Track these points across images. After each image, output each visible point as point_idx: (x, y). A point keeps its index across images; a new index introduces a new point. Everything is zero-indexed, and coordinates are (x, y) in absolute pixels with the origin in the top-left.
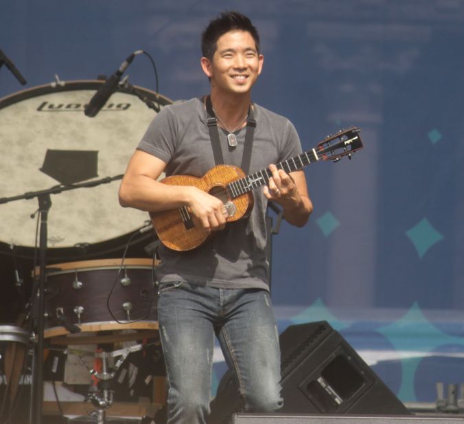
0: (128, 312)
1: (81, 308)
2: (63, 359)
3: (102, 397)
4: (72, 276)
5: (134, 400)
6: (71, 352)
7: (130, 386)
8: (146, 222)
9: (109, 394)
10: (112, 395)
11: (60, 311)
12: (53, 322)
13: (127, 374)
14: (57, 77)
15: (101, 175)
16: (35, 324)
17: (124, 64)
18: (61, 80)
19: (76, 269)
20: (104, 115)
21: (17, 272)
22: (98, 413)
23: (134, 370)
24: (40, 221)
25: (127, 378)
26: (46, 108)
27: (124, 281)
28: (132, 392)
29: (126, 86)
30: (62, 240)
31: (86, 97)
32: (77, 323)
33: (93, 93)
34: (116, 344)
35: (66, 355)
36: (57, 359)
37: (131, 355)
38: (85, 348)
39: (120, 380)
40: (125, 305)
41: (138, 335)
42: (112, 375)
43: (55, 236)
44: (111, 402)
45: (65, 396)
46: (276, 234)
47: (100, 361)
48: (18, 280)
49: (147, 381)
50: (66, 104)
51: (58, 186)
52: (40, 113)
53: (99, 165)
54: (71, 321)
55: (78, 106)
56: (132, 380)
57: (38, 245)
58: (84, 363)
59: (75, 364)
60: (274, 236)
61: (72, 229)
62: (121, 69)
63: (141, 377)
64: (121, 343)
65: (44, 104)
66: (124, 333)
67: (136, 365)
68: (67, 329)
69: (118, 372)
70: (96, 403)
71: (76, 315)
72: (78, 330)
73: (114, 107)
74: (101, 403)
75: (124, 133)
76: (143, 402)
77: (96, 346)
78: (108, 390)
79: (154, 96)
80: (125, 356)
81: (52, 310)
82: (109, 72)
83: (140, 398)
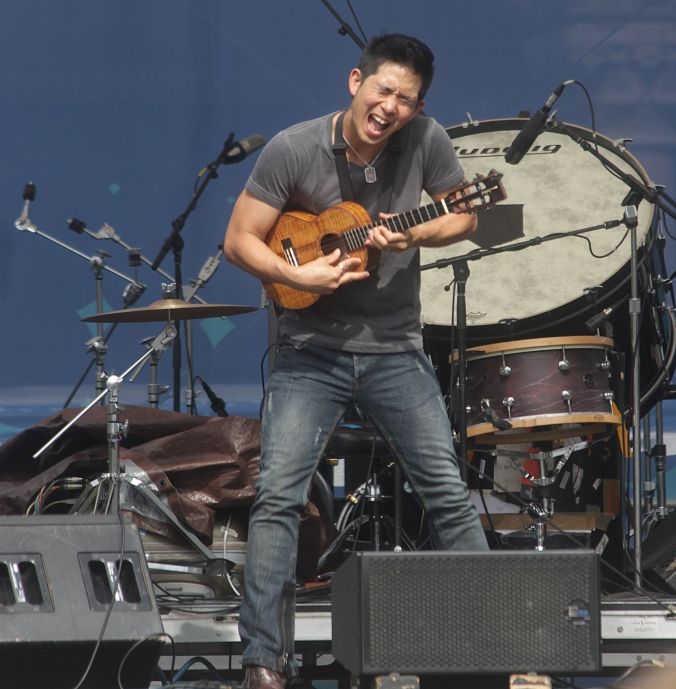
0: (569, 402)
1: (511, 399)
2: (491, 462)
3: (541, 507)
4: (497, 360)
5: (582, 509)
6: (502, 453)
7: (575, 492)
8: (585, 290)
9: (549, 503)
10: (553, 504)
11: (485, 403)
12: (478, 418)
13: (571, 476)
14: (469, 116)
15: (528, 236)
16: (455, 420)
17: (552, 97)
18: (474, 119)
19: (503, 351)
20: (529, 160)
22: (537, 526)
23: (578, 473)
24: (456, 295)
25: (571, 483)
26: (457, 154)
27: (562, 363)
28: (577, 500)
29: (555, 124)
30: (483, 315)
31: (507, 138)
32: (507, 417)
33: (514, 134)
34: (556, 442)
35: (495, 458)
36: (483, 462)
37: (574, 454)
38: (517, 448)
39: (563, 486)
40: (565, 393)
41: (583, 430)
42: (553, 480)
43: (475, 311)
44: (552, 513)
45: (496, 506)
47: (537, 462)
49: (596, 486)
50: (481, 149)
55: (496, 150)
56: (577, 485)
57: (455, 323)
58: (518, 465)
59: (506, 468)
61: (495, 302)
62: (548, 103)
63: (587, 481)
64: (562, 440)
65: (455, 149)
66: (565, 427)
67: (580, 466)
68: (495, 425)
69: (560, 476)
70: (534, 515)
71: (505, 407)
72: (509, 426)
73: (540, 150)
74: (540, 514)
75: (554, 181)
76: (593, 511)
77: (531, 445)
78: (548, 498)
79: (591, 134)
80: (567, 456)
81: (475, 402)
82: (534, 109)
83: (588, 507)
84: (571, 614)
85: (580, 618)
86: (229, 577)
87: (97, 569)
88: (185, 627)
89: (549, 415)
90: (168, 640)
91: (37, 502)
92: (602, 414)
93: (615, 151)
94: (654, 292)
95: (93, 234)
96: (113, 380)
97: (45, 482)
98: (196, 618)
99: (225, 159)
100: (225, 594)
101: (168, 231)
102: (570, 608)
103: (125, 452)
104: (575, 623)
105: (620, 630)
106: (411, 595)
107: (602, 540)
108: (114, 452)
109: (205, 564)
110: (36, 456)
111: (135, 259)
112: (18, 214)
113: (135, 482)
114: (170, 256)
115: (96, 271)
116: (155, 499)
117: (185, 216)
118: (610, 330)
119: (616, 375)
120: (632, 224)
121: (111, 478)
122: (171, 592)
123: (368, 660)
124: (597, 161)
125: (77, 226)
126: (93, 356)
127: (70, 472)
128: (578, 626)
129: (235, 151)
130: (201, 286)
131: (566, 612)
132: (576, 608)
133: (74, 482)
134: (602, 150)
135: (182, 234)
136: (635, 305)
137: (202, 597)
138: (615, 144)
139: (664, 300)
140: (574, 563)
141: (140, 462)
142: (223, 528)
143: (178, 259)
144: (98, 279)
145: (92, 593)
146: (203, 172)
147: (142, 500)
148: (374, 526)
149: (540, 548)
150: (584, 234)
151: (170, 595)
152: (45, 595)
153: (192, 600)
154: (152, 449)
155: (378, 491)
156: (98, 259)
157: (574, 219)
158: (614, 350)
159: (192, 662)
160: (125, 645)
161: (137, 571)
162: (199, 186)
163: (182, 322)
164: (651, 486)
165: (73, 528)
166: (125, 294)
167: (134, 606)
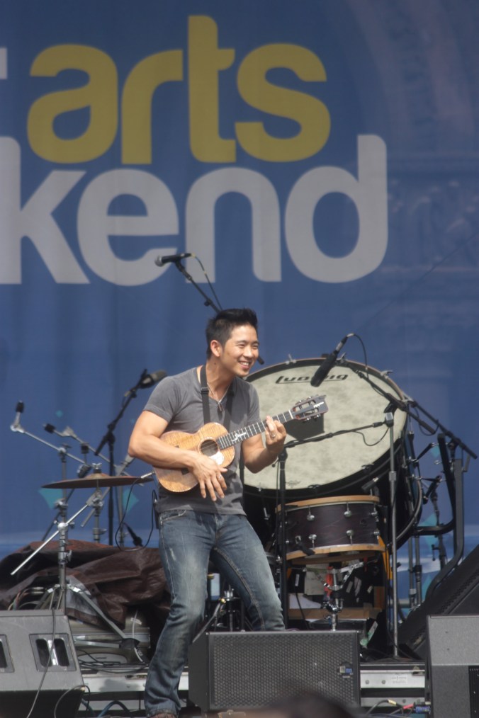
0: (351, 537)
1: (314, 536)
2: (303, 576)
3: (334, 604)
4: (305, 511)
5: (360, 605)
6: (310, 570)
7: (356, 594)
8: (363, 466)
9: (339, 602)
10: (342, 603)
11: (298, 539)
12: (294, 547)
13: (353, 586)
14: (290, 357)
15: (327, 431)
16: (280, 549)
17: (340, 345)
18: (293, 358)
19: (309, 505)
20: (326, 385)
21: (265, 509)
22: (332, 617)
23: (358, 582)
24: (279, 470)
25: (353, 589)
26: (282, 381)
27: (346, 513)
28: (358, 600)
29: (342, 362)
30: (298, 483)
31: (311, 371)
32: (312, 547)
33: (317, 367)
34: (343, 563)
35: (305, 573)
36: (298, 576)
37: (355, 571)
38: (318, 567)
39: (348, 590)
40: (348, 532)
41: (360, 555)
42: (341, 587)
43: (293, 480)
44: (341, 608)
45: (306, 604)
46: (466, 471)
47: (331, 576)
48: (266, 515)
49: (369, 590)
50: (298, 378)
51: (292, 442)
52: (278, 385)
53: (325, 423)
54: (307, 546)
55: (307, 378)
56: (357, 590)
57: (279, 488)
58: (320, 578)
59: (313, 579)
60: (465, 473)
61: (306, 474)
62: (337, 348)
63: (364, 588)
64: (347, 562)
65: (281, 378)
66: (349, 553)
67: (359, 578)
68: (304, 552)
69: (346, 584)
70: (329, 609)
71: (311, 541)
72: (313, 553)
73: (335, 378)
74: (334, 609)
75: (344, 398)
76: (367, 606)
77: (327, 565)
78: (339, 598)
79: (364, 367)
80: (350, 571)
81: (292, 538)
82: (329, 351)
83: (365, 604)
84: (341, 671)
85: (347, 674)
86: (136, 650)
87: (41, 645)
88: (107, 682)
89: (339, 546)
90: (87, 691)
91: (15, 603)
92: (372, 545)
93: (382, 378)
94: (406, 467)
95: (60, 434)
96: (61, 525)
97: (20, 589)
98: (115, 676)
99: (142, 385)
100: (134, 661)
101: (105, 431)
102: (341, 668)
103: (69, 570)
104: (344, 677)
105: (384, 682)
106: (240, 659)
107: (374, 625)
108: (62, 571)
109: (121, 642)
110: (13, 573)
111: (85, 449)
112: (12, 421)
113: (76, 590)
114: (106, 447)
115: (61, 457)
116: (88, 600)
117: (116, 421)
118: (377, 492)
119: (381, 521)
120: (390, 424)
121: (60, 587)
122: (99, 660)
123: (213, 701)
124: (369, 385)
125: (50, 429)
126: (58, 510)
127: (35, 584)
128: (346, 679)
129: (147, 381)
130: (127, 466)
131: (338, 671)
132: (344, 667)
133: (38, 590)
134: (372, 378)
135: (114, 433)
136: (393, 476)
137: (119, 663)
138: (382, 373)
139: (413, 472)
140: (343, 639)
141: (79, 577)
142: (132, 619)
143: (111, 449)
144: (63, 462)
145: (38, 660)
146: (127, 394)
147: (80, 601)
148: (229, 617)
149: (334, 630)
150: (360, 431)
151: (97, 662)
152: (8, 661)
153: (111, 665)
154: (87, 568)
155: (232, 595)
156: (63, 449)
157: (355, 421)
158: (380, 503)
159: (111, 705)
160: (58, 693)
161: (67, 646)
162: (125, 402)
163: (114, 488)
164: (413, 591)
165: (26, 619)
166: (79, 471)
167: (65, 668)
